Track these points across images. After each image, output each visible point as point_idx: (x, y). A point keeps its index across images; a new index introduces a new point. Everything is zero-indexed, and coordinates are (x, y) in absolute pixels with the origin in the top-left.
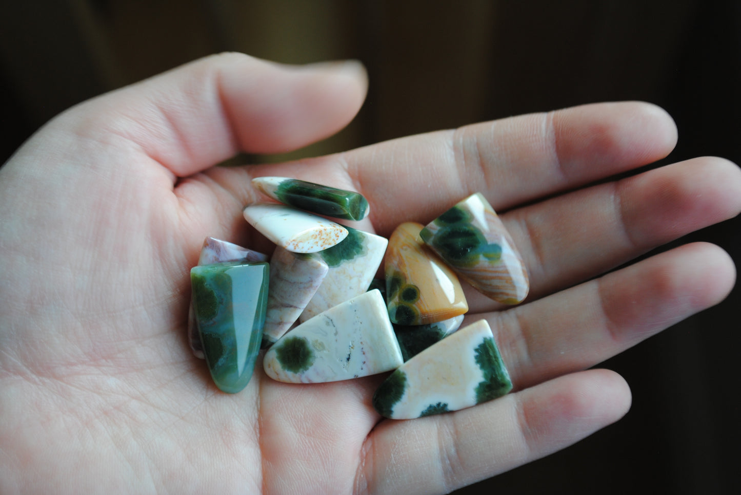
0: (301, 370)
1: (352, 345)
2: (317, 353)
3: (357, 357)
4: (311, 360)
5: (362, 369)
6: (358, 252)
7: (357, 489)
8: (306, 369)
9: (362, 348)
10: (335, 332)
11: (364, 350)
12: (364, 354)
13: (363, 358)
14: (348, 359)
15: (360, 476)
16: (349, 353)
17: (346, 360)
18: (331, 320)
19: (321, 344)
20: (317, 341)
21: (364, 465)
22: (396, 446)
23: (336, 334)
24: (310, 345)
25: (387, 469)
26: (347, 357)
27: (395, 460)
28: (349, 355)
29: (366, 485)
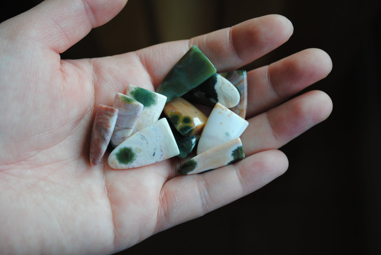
0: (129, 163)
1: (156, 148)
2: (138, 154)
3: (158, 153)
4: (134, 158)
5: (160, 158)
6: (152, 103)
7: (159, 216)
8: (132, 162)
9: (161, 149)
10: (146, 142)
11: (162, 150)
12: (162, 151)
13: (161, 153)
14: (154, 155)
15: (161, 209)
16: (154, 152)
17: (153, 155)
18: (144, 137)
19: (140, 150)
20: (137, 148)
21: (161, 204)
22: (178, 193)
23: (147, 143)
24: (134, 151)
25: (174, 204)
26: (153, 154)
27: (178, 200)
28: (155, 153)
29: (163, 214)
